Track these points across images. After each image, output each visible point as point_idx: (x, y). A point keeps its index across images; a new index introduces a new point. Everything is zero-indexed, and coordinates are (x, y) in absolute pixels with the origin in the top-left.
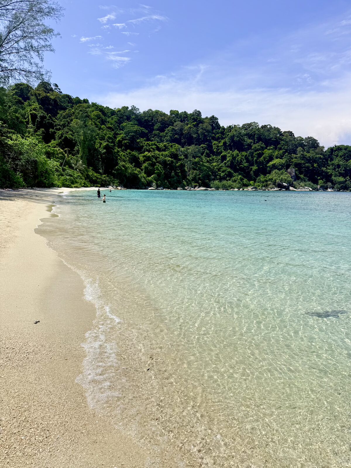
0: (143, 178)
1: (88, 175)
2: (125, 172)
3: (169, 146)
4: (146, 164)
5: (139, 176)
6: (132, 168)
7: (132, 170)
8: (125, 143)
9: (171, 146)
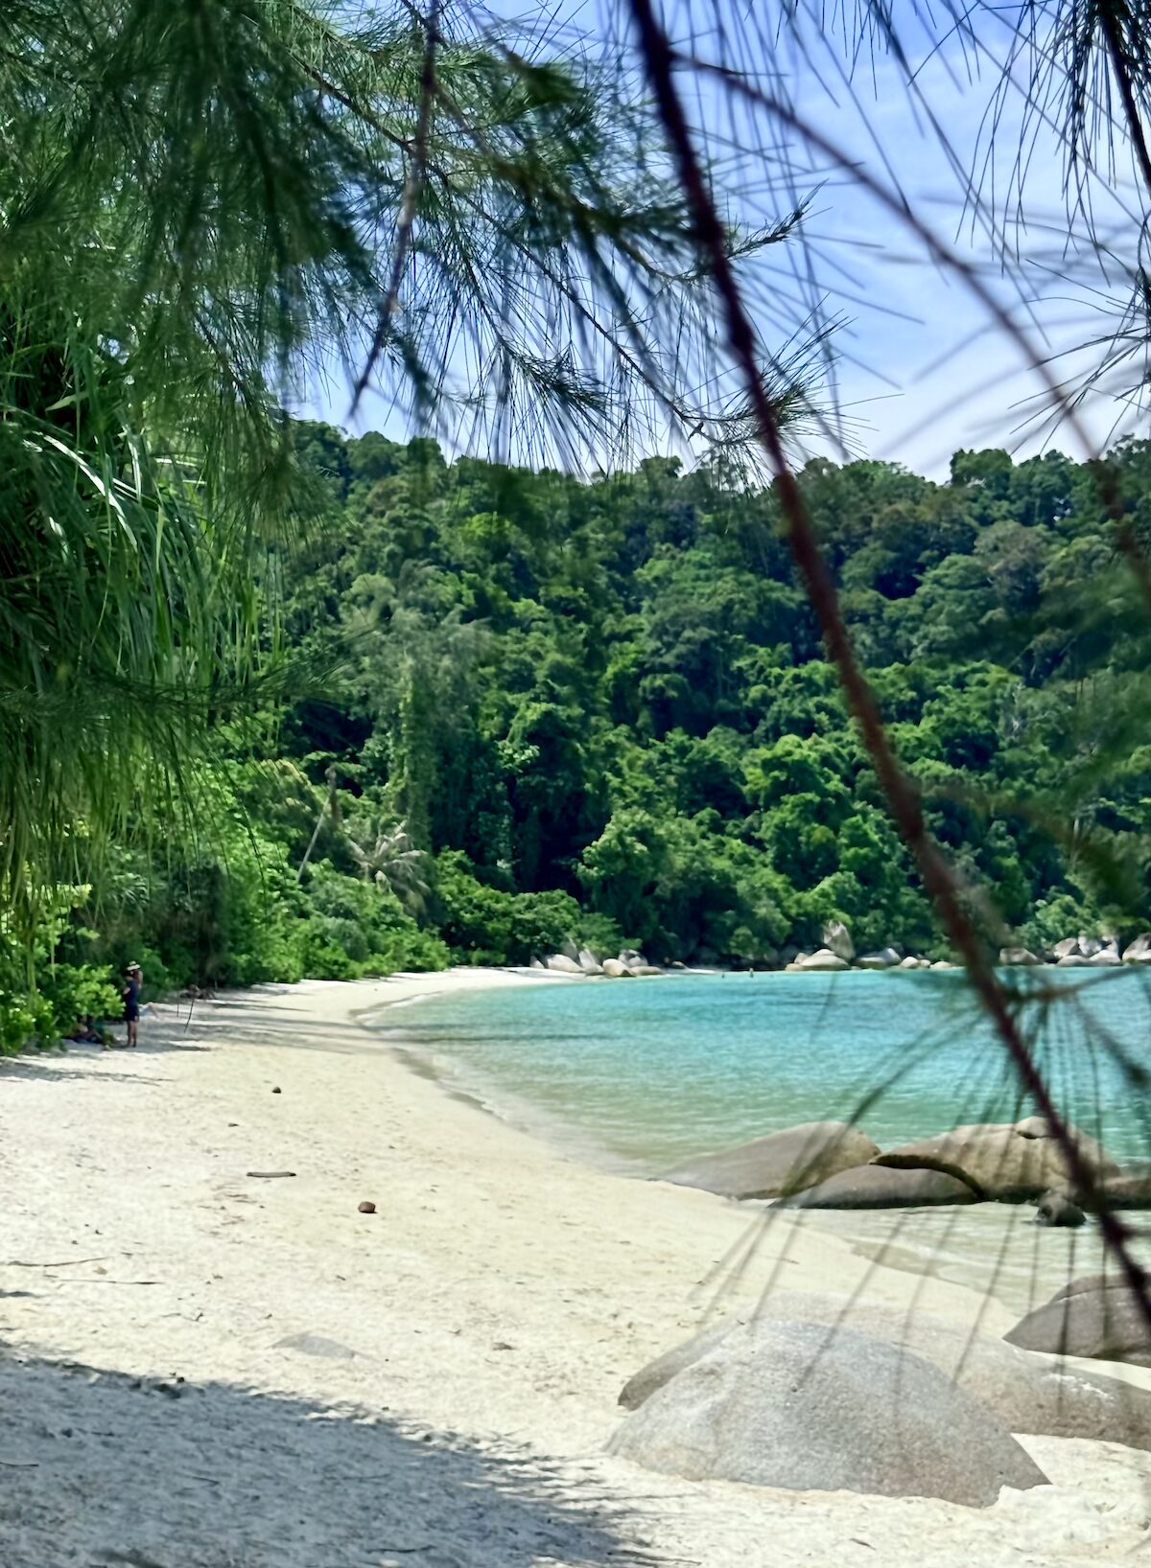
0: (765, 900)
1: (432, 900)
2: (651, 869)
3: (941, 682)
4: (782, 814)
5: (741, 887)
6: (694, 843)
7: (698, 853)
8: (653, 691)
9: (960, 683)
